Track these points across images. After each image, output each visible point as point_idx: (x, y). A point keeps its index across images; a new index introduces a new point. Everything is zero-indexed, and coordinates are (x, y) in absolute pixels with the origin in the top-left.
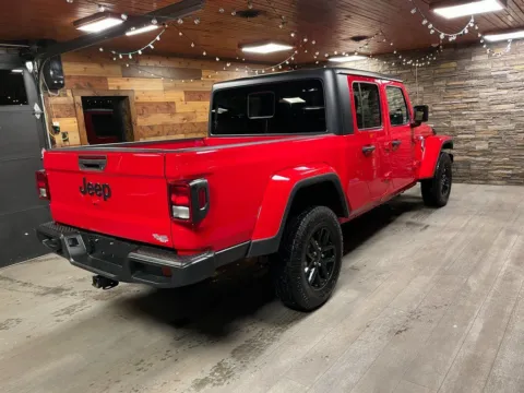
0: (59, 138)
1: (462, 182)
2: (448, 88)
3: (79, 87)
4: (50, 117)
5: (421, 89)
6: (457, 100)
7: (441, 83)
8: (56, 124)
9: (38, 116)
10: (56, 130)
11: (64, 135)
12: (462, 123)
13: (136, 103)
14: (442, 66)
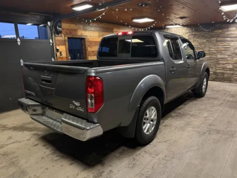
0: (58, 54)
1: (220, 81)
2: (217, 41)
3: (67, 34)
4: (56, 45)
5: (205, 41)
6: (221, 46)
7: (214, 39)
8: (58, 48)
9: (51, 44)
10: (57, 50)
11: (61, 53)
12: (222, 56)
13: (88, 41)
14: (215, 31)
